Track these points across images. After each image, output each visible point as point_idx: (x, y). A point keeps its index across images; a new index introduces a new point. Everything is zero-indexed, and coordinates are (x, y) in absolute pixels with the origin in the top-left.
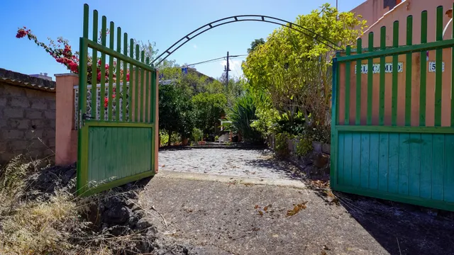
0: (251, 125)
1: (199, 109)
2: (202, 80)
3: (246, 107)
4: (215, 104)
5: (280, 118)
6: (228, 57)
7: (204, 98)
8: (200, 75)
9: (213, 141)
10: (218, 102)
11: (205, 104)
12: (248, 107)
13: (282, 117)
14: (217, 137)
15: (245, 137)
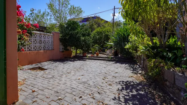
0: (125, 47)
1: (98, 35)
2: (103, 22)
3: (122, 35)
4: (106, 33)
5: (150, 43)
6: (114, 9)
7: (101, 30)
8: (102, 20)
9: (104, 52)
10: (108, 32)
11: (101, 33)
12: (124, 34)
13: (153, 43)
14: (106, 50)
15: (121, 53)
